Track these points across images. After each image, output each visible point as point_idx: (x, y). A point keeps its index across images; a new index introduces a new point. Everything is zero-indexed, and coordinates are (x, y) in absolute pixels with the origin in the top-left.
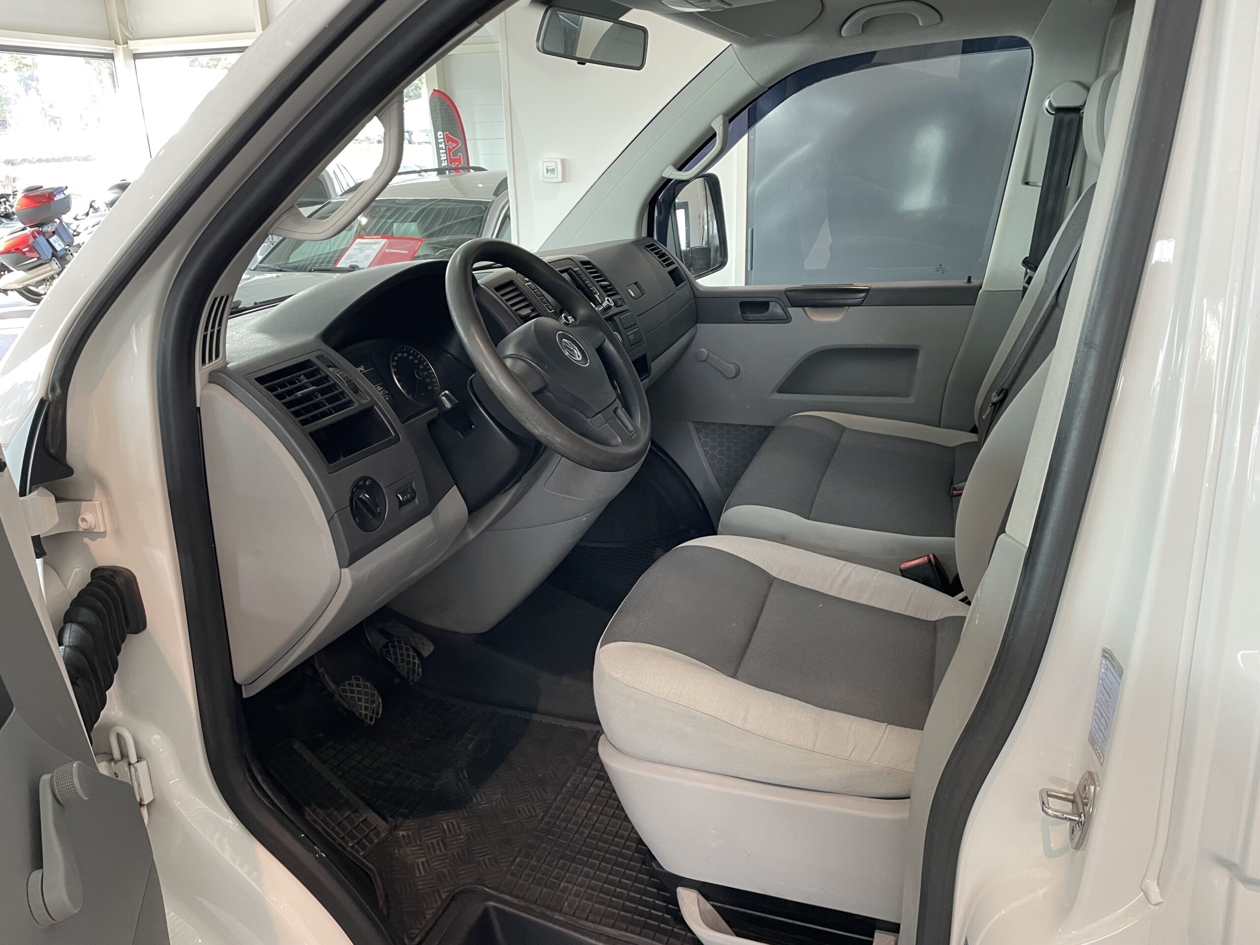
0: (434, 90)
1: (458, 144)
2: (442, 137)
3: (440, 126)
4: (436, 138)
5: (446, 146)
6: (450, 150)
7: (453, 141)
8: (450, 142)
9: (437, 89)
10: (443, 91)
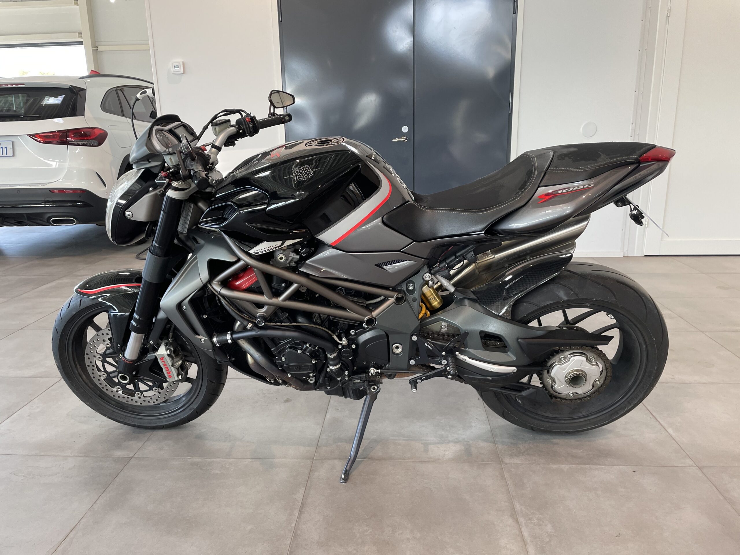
10: (98, 72)
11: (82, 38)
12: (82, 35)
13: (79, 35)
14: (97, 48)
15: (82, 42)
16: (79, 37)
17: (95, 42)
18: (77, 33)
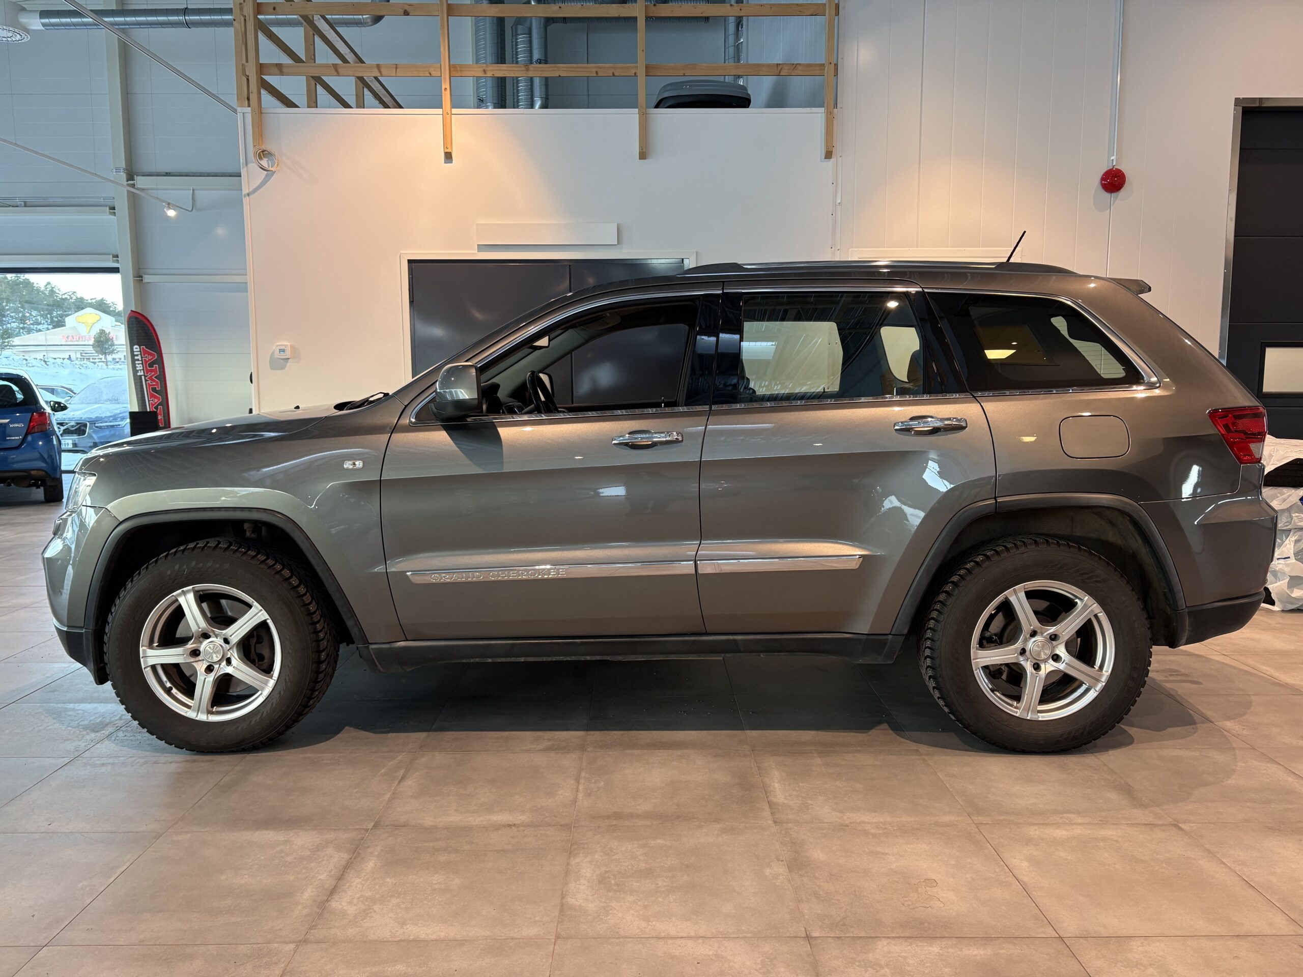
0: (132, 311)
1: (153, 356)
3: (135, 341)
5: (142, 358)
6: (146, 362)
7: (149, 354)
8: (146, 355)
9: (134, 310)
10: (140, 312)
11: (118, 263)
12: (119, 259)
13: (115, 259)
14: (140, 279)
15: (118, 268)
16: (114, 261)
17: (139, 269)
18: (111, 256)
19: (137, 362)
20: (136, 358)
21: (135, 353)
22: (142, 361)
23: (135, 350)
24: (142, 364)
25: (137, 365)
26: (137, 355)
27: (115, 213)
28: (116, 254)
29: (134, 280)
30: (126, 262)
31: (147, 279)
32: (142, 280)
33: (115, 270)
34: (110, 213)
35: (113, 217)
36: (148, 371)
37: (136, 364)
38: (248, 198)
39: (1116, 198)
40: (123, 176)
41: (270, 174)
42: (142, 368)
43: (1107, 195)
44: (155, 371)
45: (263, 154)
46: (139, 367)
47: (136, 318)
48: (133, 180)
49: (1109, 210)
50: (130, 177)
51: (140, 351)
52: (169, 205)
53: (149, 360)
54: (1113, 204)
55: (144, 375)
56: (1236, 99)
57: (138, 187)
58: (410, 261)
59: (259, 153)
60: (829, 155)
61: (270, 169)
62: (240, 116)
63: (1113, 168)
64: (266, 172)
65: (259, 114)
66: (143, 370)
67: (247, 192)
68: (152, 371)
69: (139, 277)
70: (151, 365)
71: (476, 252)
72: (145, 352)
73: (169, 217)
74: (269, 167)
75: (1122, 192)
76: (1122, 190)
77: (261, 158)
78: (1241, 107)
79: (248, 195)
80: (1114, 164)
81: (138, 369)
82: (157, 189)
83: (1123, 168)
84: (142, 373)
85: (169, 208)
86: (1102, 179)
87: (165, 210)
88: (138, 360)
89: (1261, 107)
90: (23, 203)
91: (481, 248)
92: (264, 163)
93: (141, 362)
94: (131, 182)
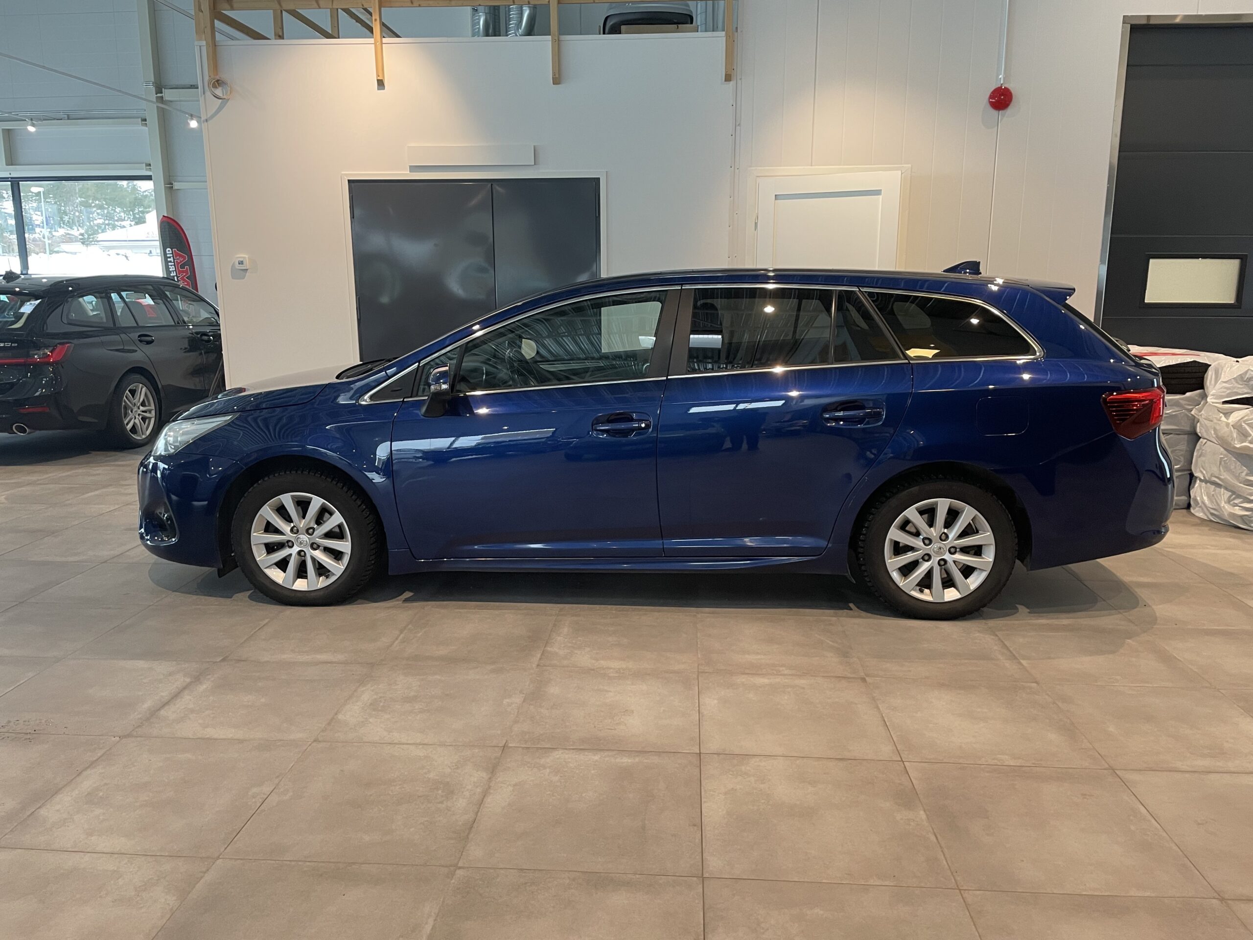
0: (164, 216)
1: (185, 259)
2: (171, 252)
3: (168, 244)
4: (165, 254)
5: (174, 259)
6: (178, 263)
7: (180, 256)
8: (178, 257)
9: (166, 215)
10: (172, 218)
11: (151, 171)
12: (151, 167)
13: (147, 167)
14: (171, 185)
15: (151, 176)
16: (147, 170)
17: (170, 176)
18: (144, 165)
19: (170, 264)
20: (169, 260)
21: (168, 255)
22: (174, 262)
23: (168, 252)
24: (174, 265)
25: (170, 267)
26: (170, 257)
27: (146, 124)
28: (148, 163)
29: (165, 187)
30: (158, 171)
31: (177, 186)
32: (172, 187)
33: (149, 178)
34: (142, 125)
35: (147, 128)
36: (180, 272)
37: (168, 265)
38: (206, 123)
39: (1003, 116)
40: (154, 90)
41: (224, 101)
42: (174, 269)
43: (995, 112)
44: (186, 272)
45: (218, 84)
46: (172, 268)
47: (168, 223)
48: (162, 93)
49: (996, 127)
50: (159, 90)
51: (172, 253)
52: (192, 117)
53: (181, 262)
54: (1001, 120)
55: (176, 276)
56: (1124, 16)
57: (167, 99)
58: (349, 180)
59: (214, 83)
60: (728, 78)
61: (225, 97)
62: (197, 49)
63: (1001, 87)
64: (221, 100)
65: (214, 46)
66: (176, 270)
67: (205, 118)
68: (183, 272)
69: (169, 186)
70: (182, 266)
71: (409, 172)
72: (177, 255)
73: (193, 129)
74: (223, 95)
75: (1009, 111)
76: (1010, 107)
77: (216, 87)
78: (1129, 25)
79: (207, 121)
80: (1002, 82)
81: (171, 270)
82: (180, 101)
83: (1011, 86)
84: (175, 274)
85: (192, 119)
86: (991, 97)
87: (189, 121)
88: (171, 262)
89: (1149, 25)
90: (66, 116)
91: (413, 168)
92: (219, 92)
93: (173, 264)
94: (159, 95)
